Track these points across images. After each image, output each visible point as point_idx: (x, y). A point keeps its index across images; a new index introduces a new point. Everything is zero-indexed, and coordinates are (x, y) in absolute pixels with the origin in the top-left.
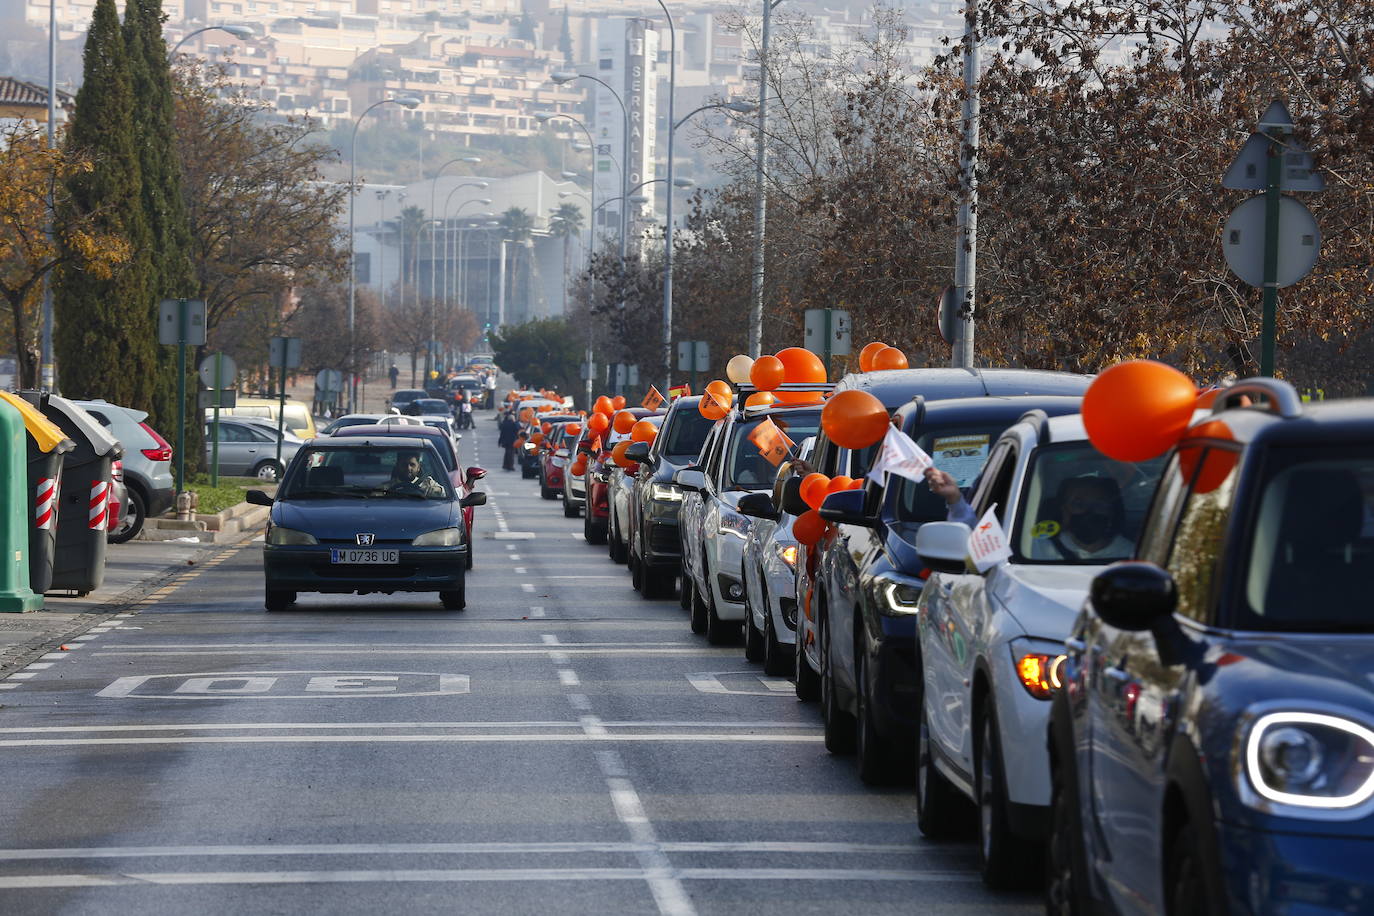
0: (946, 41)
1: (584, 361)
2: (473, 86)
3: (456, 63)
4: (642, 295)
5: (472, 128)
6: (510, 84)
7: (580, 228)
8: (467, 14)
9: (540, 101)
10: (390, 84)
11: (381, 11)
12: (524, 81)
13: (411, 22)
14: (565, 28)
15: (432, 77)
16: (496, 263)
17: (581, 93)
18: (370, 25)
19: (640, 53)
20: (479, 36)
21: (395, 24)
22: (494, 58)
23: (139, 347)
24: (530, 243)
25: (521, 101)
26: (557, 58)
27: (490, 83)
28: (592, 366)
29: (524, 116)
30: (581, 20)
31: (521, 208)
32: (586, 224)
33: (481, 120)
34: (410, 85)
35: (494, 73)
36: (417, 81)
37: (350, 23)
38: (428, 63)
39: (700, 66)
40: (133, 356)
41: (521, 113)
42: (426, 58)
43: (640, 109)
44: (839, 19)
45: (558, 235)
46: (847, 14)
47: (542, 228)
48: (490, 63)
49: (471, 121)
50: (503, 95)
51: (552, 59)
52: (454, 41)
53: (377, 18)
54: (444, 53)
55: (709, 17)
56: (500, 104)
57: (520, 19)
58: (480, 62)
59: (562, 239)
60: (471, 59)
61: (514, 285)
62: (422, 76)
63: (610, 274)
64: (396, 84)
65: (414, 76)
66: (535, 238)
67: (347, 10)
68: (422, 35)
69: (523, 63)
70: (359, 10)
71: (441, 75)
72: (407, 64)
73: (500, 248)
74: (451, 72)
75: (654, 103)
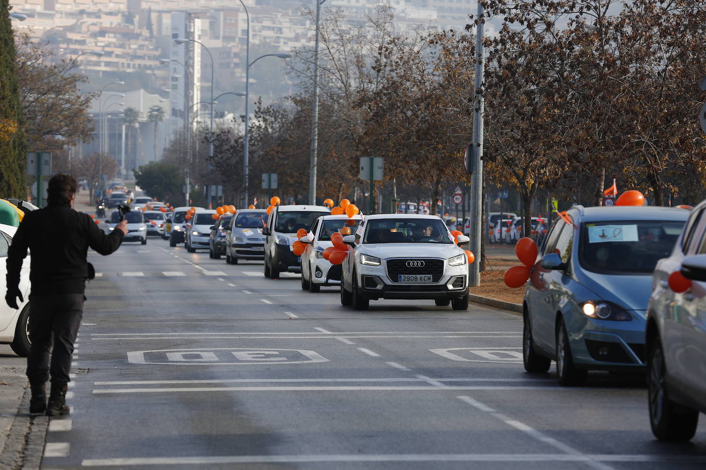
0: (472, 17)
1: (184, 184)
2: (103, 47)
3: (95, 35)
4: (231, 150)
5: (103, 68)
6: (122, 46)
7: (163, 118)
8: (100, 11)
9: (137, 54)
10: (62, 46)
11: (56, 9)
12: (129, 45)
13: (71, 15)
14: (149, 18)
15: (82, 42)
16: (120, 135)
17: (158, 51)
18: (51, 16)
19: (192, 30)
20: (106, 21)
21: (64, 15)
22: (115, 33)
23: (9, 177)
24: (137, 125)
25: (128, 54)
26: (146, 33)
27: (112, 45)
28: (189, 186)
29: (129, 62)
30: (157, 14)
31: (133, 107)
32: (167, 116)
33: (108, 64)
34: (72, 46)
35: (114, 40)
36: (75, 44)
37: (41, 15)
38: (80, 35)
39: (217, 38)
40: (6, 181)
41: (127, 60)
42: (79, 33)
43: (193, 58)
44: (287, 15)
45: (152, 121)
46: (290, 12)
47: (144, 118)
48: (112, 35)
49: (103, 64)
50: (118, 51)
51: (143, 34)
52: (93, 24)
53: (54, 12)
54: (88, 30)
55: (222, 13)
56: (117, 56)
57: (126, 13)
58: (107, 35)
59: (153, 124)
60: (102, 33)
61: (129, 146)
62: (77, 42)
63: (215, 140)
64: (64, 46)
65: (74, 42)
66: (140, 123)
67: (39, 9)
68: (77, 22)
69: (129, 36)
70: (46, 8)
71: (87, 41)
72: (70, 36)
73: (122, 128)
74: (92, 40)
75: (200, 55)
